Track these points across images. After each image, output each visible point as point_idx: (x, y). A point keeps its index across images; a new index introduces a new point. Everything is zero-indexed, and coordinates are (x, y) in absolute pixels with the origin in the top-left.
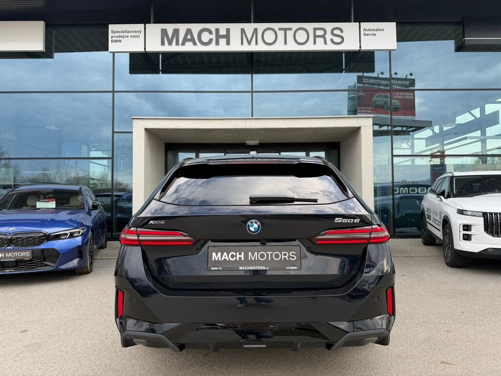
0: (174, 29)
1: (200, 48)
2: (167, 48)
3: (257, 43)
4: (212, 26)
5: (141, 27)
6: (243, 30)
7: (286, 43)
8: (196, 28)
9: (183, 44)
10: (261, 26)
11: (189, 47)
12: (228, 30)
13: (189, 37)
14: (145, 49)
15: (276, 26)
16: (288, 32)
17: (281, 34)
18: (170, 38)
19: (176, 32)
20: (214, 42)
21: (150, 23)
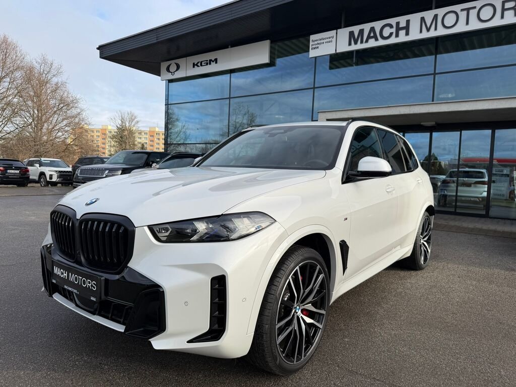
0: (360, 30)
1: (381, 42)
2: (354, 47)
3: (436, 29)
4: (393, 21)
5: (333, 33)
6: (423, 19)
7: (467, 23)
8: (378, 25)
9: (367, 41)
10: (441, 12)
11: (372, 43)
12: (408, 22)
13: (372, 35)
14: (336, 50)
15: (457, 8)
16: (471, 11)
17: (463, 16)
18: (356, 37)
19: (361, 32)
20: (394, 35)
21: (341, 28)
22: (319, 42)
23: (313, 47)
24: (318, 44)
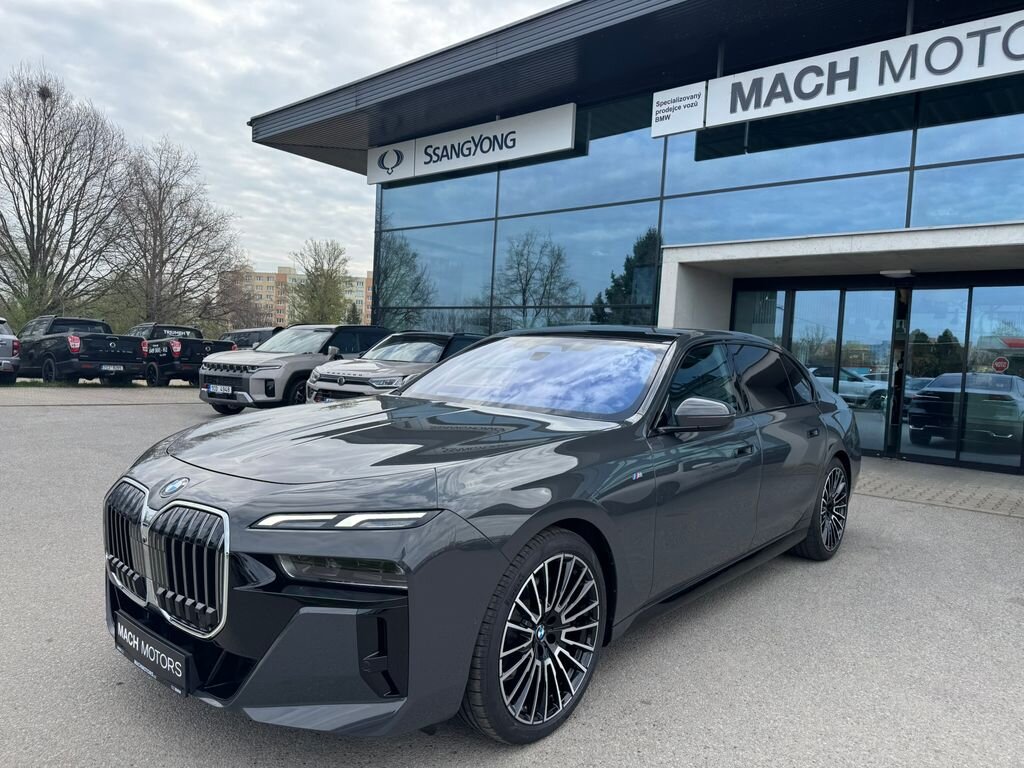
0: (754, 79)
2: (741, 116)
3: (913, 76)
4: (822, 61)
5: (699, 87)
6: (885, 56)
7: (981, 62)
8: (791, 69)
9: (768, 103)
10: (924, 39)
11: (779, 107)
12: (854, 62)
13: (779, 89)
14: (705, 122)
15: (960, 31)
16: (990, 37)
17: (971, 47)
18: (746, 92)
19: (757, 84)
20: (825, 89)
21: (715, 77)
22: (671, 106)
23: (659, 115)
24: (669, 109)
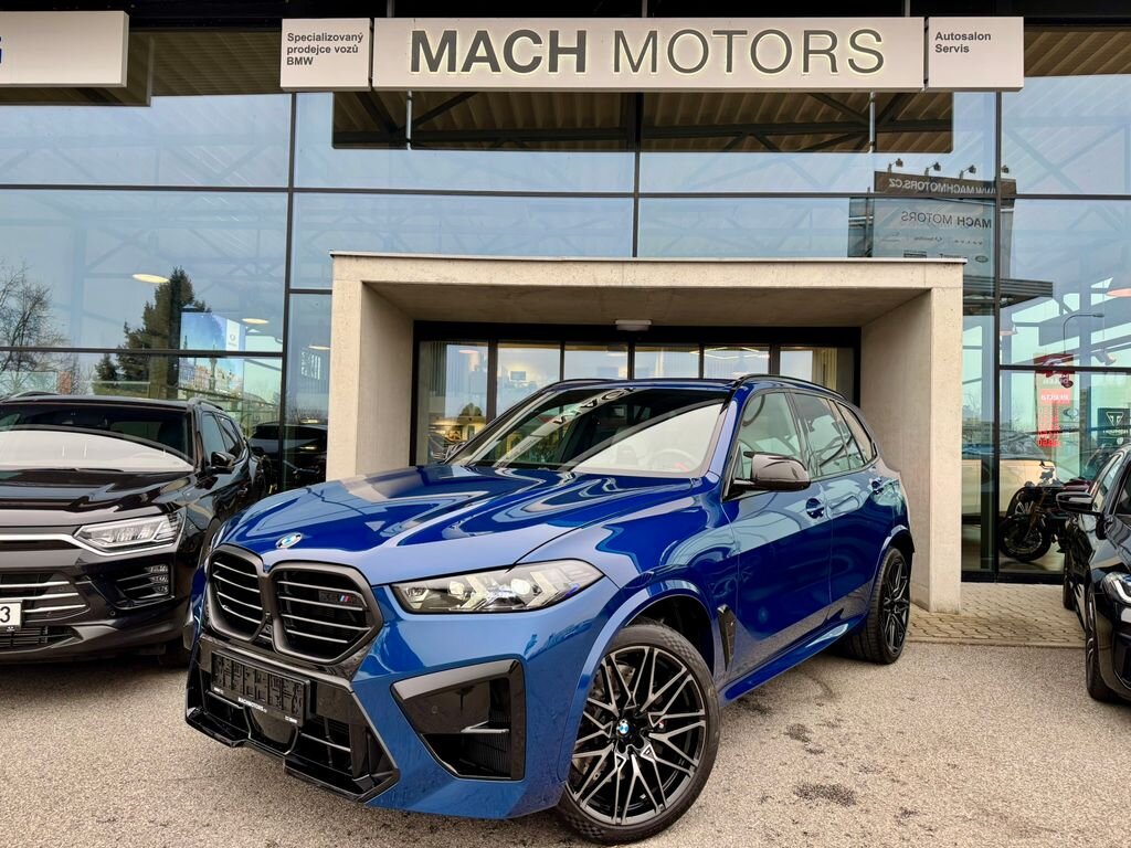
0: (446, 34)
1: (508, 80)
3: (654, 67)
4: (542, 26)
5: (360, 25)
6: (619, 35)
7: (729, 67)
8: (499, 29)
9: (467, 68)
10: (666, 26)
11: (479, 78)
12: (582, 36)
13: (481, 51)
14: (371, 81)
15: (703, 25)
16: (737, 40)
18: (434, 54)
19: (450, 38)
20: (545, 63)
21: (386, 17)
22: (314, 44)
23: (293, 55)
24: (313, 50)
